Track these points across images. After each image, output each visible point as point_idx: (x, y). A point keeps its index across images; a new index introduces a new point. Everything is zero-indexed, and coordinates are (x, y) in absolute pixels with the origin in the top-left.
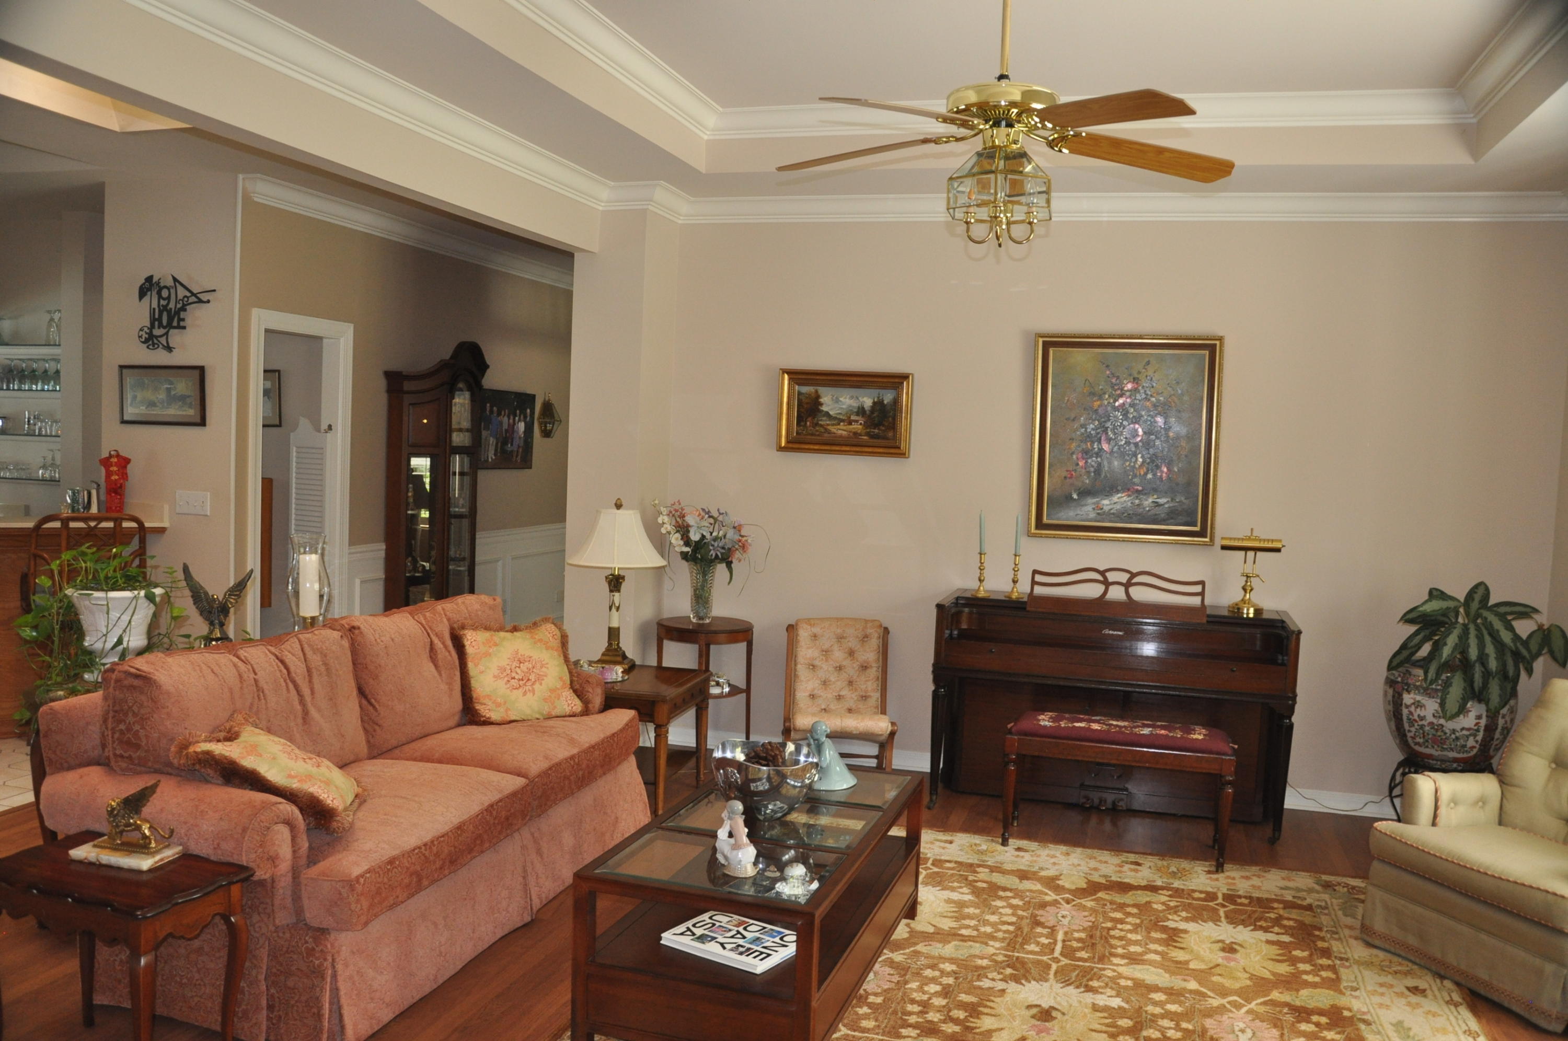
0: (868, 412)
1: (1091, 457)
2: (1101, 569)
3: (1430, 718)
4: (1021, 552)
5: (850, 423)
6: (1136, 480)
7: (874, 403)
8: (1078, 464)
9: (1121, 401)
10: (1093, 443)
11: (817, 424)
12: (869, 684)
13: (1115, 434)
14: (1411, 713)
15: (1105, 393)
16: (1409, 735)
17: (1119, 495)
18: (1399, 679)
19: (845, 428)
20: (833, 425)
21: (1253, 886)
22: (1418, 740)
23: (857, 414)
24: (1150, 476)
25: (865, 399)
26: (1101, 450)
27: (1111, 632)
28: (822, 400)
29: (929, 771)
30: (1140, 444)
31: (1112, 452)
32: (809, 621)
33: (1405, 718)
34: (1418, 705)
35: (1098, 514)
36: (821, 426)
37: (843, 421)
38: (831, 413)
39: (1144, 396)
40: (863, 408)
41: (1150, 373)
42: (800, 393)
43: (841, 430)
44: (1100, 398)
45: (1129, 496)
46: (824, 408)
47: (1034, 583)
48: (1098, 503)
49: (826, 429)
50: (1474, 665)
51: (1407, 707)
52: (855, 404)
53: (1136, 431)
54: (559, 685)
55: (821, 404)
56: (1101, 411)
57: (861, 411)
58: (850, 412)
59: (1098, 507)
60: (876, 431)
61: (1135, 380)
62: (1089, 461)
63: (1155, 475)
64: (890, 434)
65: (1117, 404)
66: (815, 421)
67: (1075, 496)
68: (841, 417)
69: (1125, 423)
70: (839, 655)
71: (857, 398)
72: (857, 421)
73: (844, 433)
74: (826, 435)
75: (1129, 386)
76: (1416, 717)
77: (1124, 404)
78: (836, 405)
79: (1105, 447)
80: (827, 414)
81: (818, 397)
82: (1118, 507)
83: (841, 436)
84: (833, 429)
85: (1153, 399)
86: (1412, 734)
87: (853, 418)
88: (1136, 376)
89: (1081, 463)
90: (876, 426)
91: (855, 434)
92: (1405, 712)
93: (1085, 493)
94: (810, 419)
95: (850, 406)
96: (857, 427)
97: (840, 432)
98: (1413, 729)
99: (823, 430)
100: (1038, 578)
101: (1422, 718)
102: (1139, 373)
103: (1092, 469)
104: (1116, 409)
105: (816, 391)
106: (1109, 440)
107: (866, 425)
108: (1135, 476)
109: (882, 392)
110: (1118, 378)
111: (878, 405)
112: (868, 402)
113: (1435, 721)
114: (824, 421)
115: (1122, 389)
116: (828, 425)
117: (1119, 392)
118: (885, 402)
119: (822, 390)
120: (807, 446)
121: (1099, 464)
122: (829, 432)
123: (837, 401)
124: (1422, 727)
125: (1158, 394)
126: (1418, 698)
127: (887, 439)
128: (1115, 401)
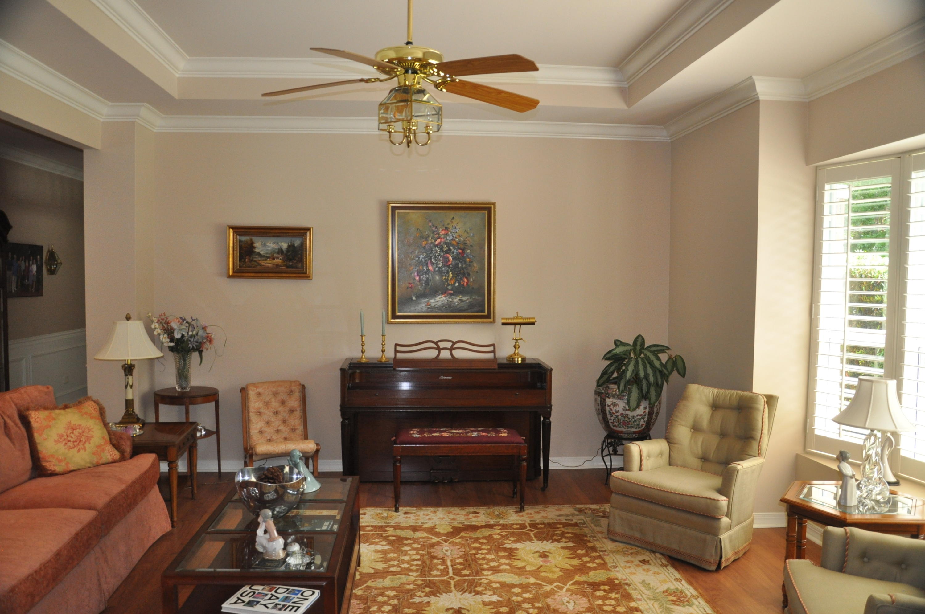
0: (285, 252)
1: (423, 275)
2: (435, 340)
3: (621, 411)
4: (386, 333)
5: (274, 259)
6: (449, 287)
7: (289, 246)
8: (415, 279)
9: (439, 241)
10: (423, 266)
11: (252, 260)
12: (296, 421)
13: (436, 260)
14: (611, 409)
15: (429, 237)
16: (610, 421)
17: (440, 296)
18: (603, 391)
19: (270, 262)
20: (263, 260)
21: (543, 517)
22: (615, 424)
23: (278, 253)
24: (457, 284)
25: (283, 244)
26: (428, 270)
27: (445, 378)
28: (254, 245)
29: (342, 470)
30: (451, 266)
31: (435, 271)
32: (255, 385)
33: (608, 412)
34: (615, 405)
35: (428, 308)
36: (255, 261)
37: (269, 258)
38: (261, 253)
39: (451, 238)
40: (282, 249)
41: (454, 224)
42: (240, 241)
43: (268, 263)
44: (427, 239)
45: (446, 296)
46: (257, 250)
47: (396, 351)
48: (428, 301)
49: (258, 263)
50: (642, 380)
51: (609, 406)
52: (276, 247)
53: (448, 258)
54: (102, 442)
55: (255, 248)
56: (427, 247)
57: (280, 251)
58: (273, 252)
59: (428, 304)
60: (291, 263)
61: (447, 229)
62: (422, 277)
63: (459, 283)
64: (300, 265)
65: (437, 243)
66: (251, 258)
67: (414, 298)
68: (268, 255)
69: (442, 254)
70: (275, 404)
71: (278, 243)
72: (278, 258)
73: (270, 265)
74: (259, 267)
75: (443, 232)
76: (614, 412)
77: (440, 243)
78: (264, 248)
79: (431, 268)
80: (259, 254)
81: (252, 243)
82: (440, 303)
83: (268, 267)
84: (263, 263)
85: (457, 240)
86: (612, 421)
87: (275, 255)
88: (447, 226)
89: (417, 278)
90: (290, 260)
91: (277, 266)
92: (608, 409)
93: (420, 296)
94: (247, 257)
95: (273, 248)
96: (278, 261)
97: (267, 265)
98: (612, 418)
99: (256, 264)
100: (399, 348)
101: (617, 412)
102: (448, 224)
103: (423, 282)
104: (437, 246)
105: (251, 240)
106: (433, 264)
107: (284, 260)
108: (448, 285)
109: (293, 239)
110: (436, 227)
111: (291, 247)
112: (285, 246)
113: (624, 412)
114: (257, 258)
115: (439, 234)
116: (260, 260)
117: (437, 236)
118: (296, 245)
119: (254, 239)
120: (246, 275)
121: (428, 279)
122: (261, 265)
123: (265, 245)
124: (617, 416)
125: (460, 236)
126: (615, 401)
127: (297, 268)
128: (435, 241)
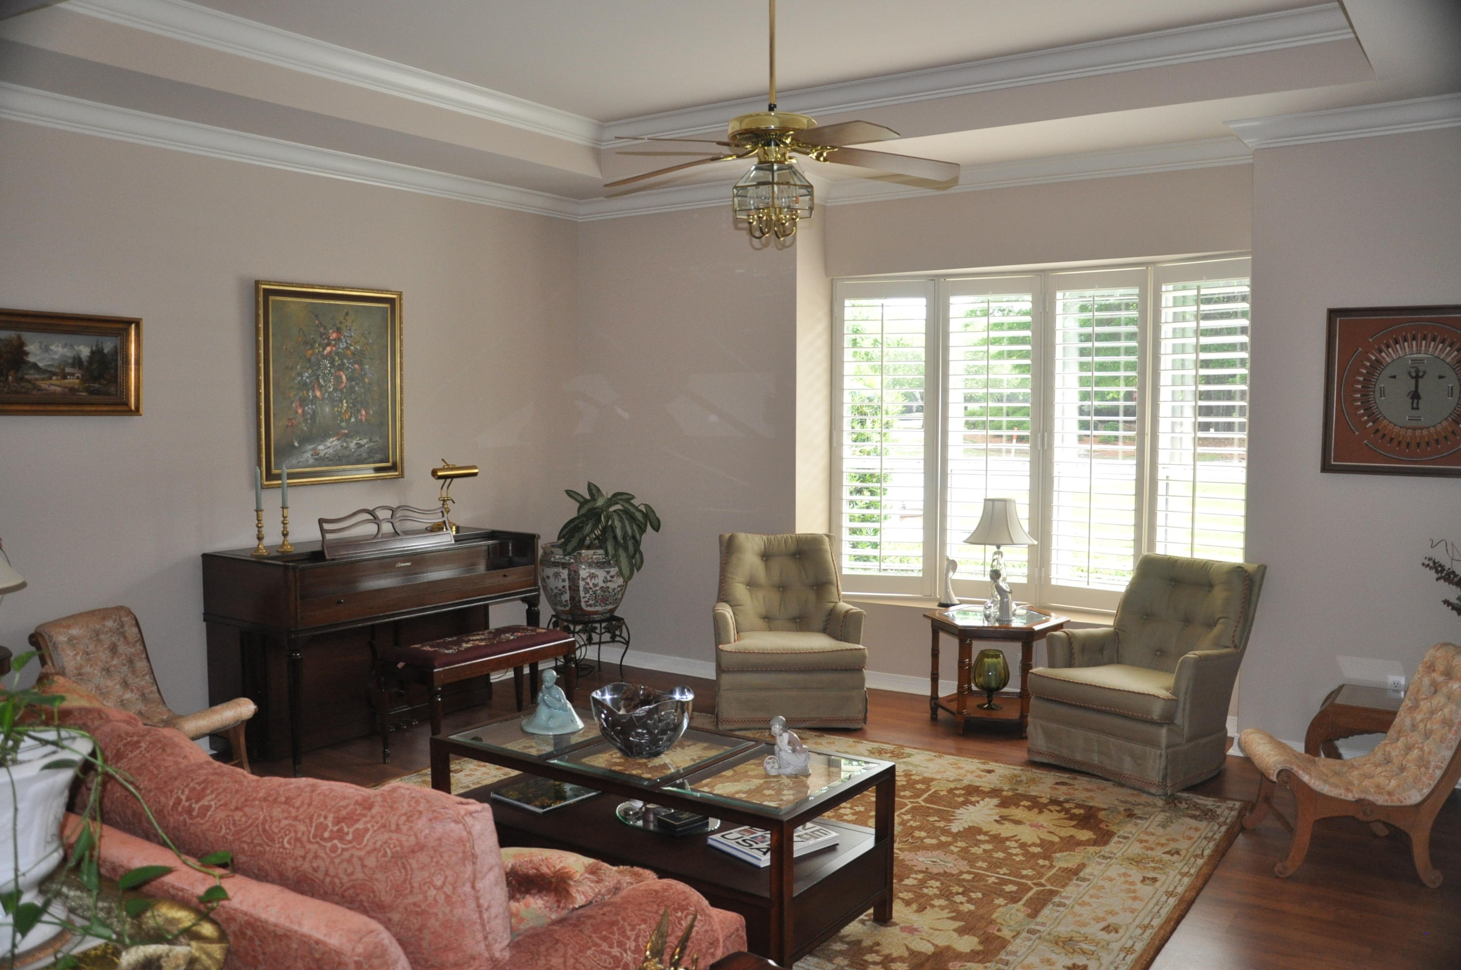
0: (85, 364)
1: (307, 405)
2: (371, 509)
3: (601, 584)
5: (64, 377)
6: (343, 424)
7: (93, 353)
8: (297, 412)
9: (328, 349)
10: (308, 392)
11: (22, 379)
13: (325, 381)
14: (588, 584)
15: (315, 342)
16: (583, 600)
17: (331, 439)
18: (572, 561)
19: (58, 383)
20: (43, 379)
22: (591, 602)
23: (73, 365)
24: (353, 420)
25: (82, 348)
26: (315, 397)
27: (403, 565)
28: (26, 349)
30: (345, 390)
31: (323, 399)
33: (581, 588)
34: (593, 576)
35: (316, 459)
36: (29, 381)
37: (55, 374)
38: (40, 365)
39: (345, 345)
40: (80, 359)
41: (349, 323)
43: (54, 386)
44: (312, 347)
45: (338, 440)
46: (31, 359)
47: (323, 531)
48: (315, 449)
49: (34, 384)
51: (583, 579)
52: (68, 353)
53: (341, 377)
55: (27, 354)
56: (313, 359)
57: (77, 362)
58: (63, 364)
59: (316, 453)
60: (97, 385)
61: (339, 330)
62: (306, 408)
63: (356, 418)
64: (112, 389)
65: (325, 352)
66: (20, 375)
67: (296, 444)
68: (53, 369)
69: (333, 370)
71: (72, 346)
72: (73, 375)
73: (58, 389)
74: (35, 392)
75: (334, 336)
76: (591, 586)
77: (330, 352)
78: (46, 355)
79: (318, 394)
80: (35, 366)
81: (22, 344)
82: (331, 451)
83: (54, 393)
84: (44, 385)
85: (352, 348)
86: (586, 599)
87: (68, 370)
88: (339, 326)
89: (300, 411)
90: (96, 379)
91: (72, 390)
92: (582, 584)
93: (305, 439)
94: (12, 372)
95: (64, 356)
96: (73, 381)
97: (53, 388)
98: (588, 595)
99: (29, 386)
101: (595, 585)
102: (341, 323)
103: (309, 416)
104: (325, 357)
105: (19, 338)
106: (320, 387)
107: (83, 380)
108: (342, 421)
109: (101, 339)
110: (325, 328)
111: (97, 354)
112: (85, 352)
113: (604, 585)
114: (31, 375)
115: (328, 338)
116: (36, 379)
117: (326, 341)
118: (106, 351)
119: (26, 336)
120: (14, 407)
121: (314, 411)
122: (39, 389)
123: (47, 349)
124: (595, 592)
125: (355, 343)
126: (593, 571)
127: (107, 394)
128: (324, 349)
